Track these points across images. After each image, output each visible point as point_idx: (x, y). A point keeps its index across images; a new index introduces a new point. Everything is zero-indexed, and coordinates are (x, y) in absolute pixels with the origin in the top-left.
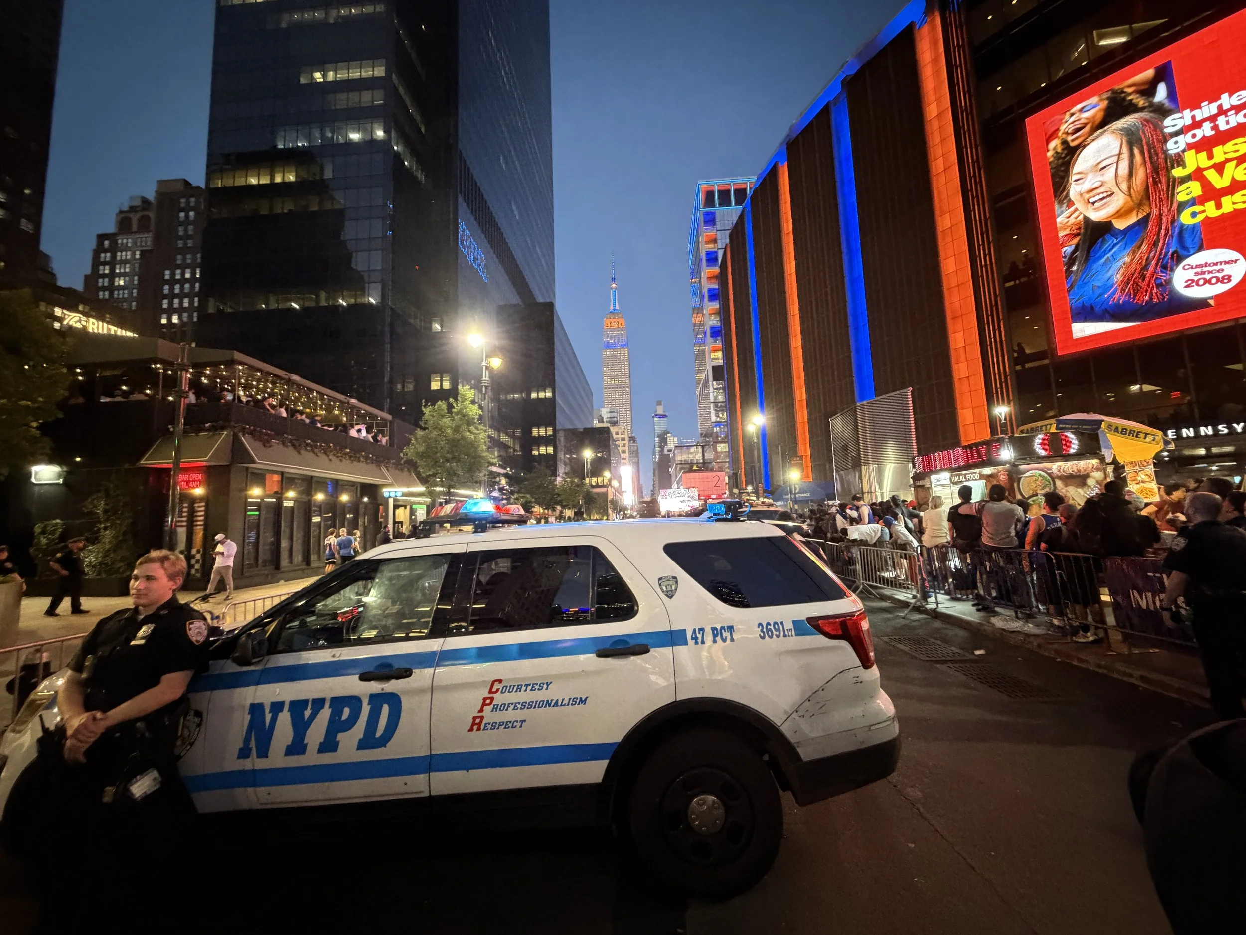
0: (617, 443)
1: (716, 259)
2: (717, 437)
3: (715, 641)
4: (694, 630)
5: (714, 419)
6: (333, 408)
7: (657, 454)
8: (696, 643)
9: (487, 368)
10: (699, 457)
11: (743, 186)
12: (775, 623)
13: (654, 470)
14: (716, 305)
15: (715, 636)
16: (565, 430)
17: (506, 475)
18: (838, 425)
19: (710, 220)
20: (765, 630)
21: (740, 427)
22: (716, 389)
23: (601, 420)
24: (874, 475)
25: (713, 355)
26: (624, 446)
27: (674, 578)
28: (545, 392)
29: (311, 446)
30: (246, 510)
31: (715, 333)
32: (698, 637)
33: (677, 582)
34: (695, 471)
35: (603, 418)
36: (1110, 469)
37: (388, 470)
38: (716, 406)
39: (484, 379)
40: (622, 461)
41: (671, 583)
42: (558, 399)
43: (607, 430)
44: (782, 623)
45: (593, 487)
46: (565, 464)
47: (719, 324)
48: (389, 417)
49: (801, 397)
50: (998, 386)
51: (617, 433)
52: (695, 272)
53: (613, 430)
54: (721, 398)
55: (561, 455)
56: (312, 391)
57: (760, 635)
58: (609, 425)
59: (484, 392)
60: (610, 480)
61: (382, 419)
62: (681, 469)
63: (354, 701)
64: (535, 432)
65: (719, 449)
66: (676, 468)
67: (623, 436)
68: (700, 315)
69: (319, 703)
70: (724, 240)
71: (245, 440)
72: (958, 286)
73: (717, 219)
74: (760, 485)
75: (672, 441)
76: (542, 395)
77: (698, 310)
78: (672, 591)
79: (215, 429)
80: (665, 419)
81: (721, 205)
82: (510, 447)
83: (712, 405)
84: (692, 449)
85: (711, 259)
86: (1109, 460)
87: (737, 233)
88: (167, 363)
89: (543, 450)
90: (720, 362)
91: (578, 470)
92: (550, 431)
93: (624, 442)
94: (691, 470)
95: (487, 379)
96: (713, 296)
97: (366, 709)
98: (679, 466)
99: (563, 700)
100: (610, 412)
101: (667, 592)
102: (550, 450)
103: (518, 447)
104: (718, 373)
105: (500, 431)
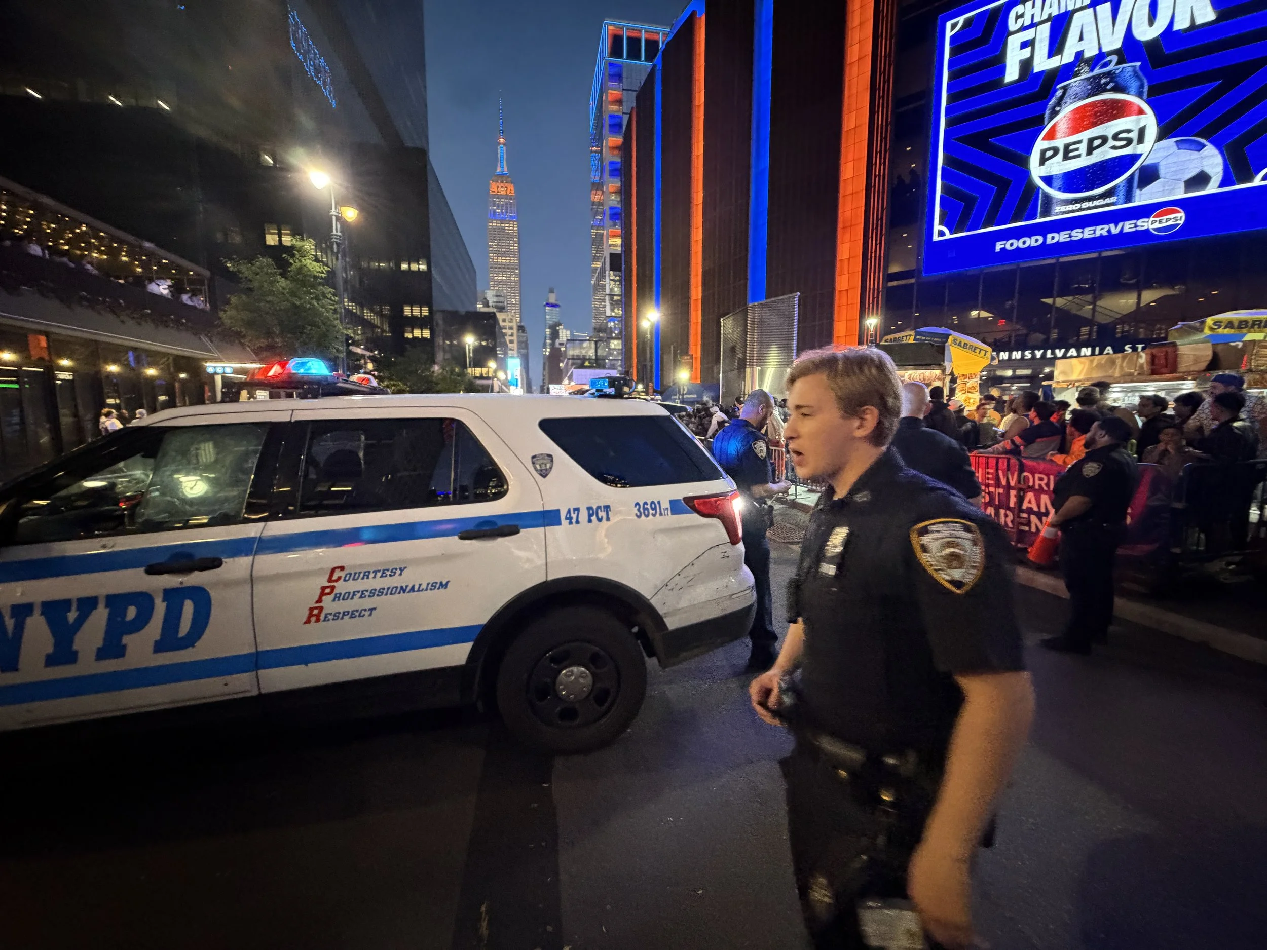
0: (504, 331)
1: (620, 126)
2: (612, 332)
3: (590, 521)
5: (608, 313)
6: (118, 251)
7: (548, 347)
8: (571, 523)
9: (338, 219)
10: (591, 353)
11: (655, 37)
12: (652, 503)
13: (544, 364)
14: (617, 182)
15: (590, 516)
16: (444, 311)
17: (373, 359)
18: (729, 325)
19: (616, 75)
20: (641, 509)
21: (634, 323)
22: (613, 280)
23: (486, 305)
24: (756, 375)
25: (612, 241)
26: (512, 335)
27: (550, 456)
28: (419, 264)
29: (88, 300)
31: (615, 216)
32: (573, 517)
33: (552, 461)
34: (587, 367)
35: (488, 301)
36: (947, 380)
37: (211, 341)
38: (612, 299)
39: (335, 233)
40: (510, 352)
41: (545, 461)
42: (434, 272)
43: (492, 317)
44: (659, 502)
45: (476, 378)
46: (444, 351)
47: (619, 206)
48: (207, 273)
49: (697, 296)
50: (875, 296)
51: (504, 321)
52: (598, 139)
53: (500, 316)
54: (617, 290)
55: (440, 341)
57: (636, 514)
58: (495, 310)
60: (495, 371)
61: (196, 273)
62: (573, 364)
64: (407, 311)
65: (612, 346)
66: (567, 363)
67: (510, 324)
68: (599, 192)
70: (630, 102)
72: (852, 194)
73: (624, 75)
74: (650, 384)
75: (564, 334)
76: (414, 267)
77: (598, 186)
78: (546, 470)
80: (558, 309)
81: (629, 57)
82: (377, 327)
83: (607, 298)
84: (585, 344)
85: (615, 127)
86: (948, 372)
87: (644, 95)
89: (417, 333)
90: (619, 250)
91: (459, 357)
92: (425, 312)
93: (512, 331)
94: (582, 366)
95: (340, 234)
96: (615, 172)
98: (570, 362)
99: (420, 585)
100: (497, 296)
101: (541, 471)
102: (427, 334)
103: (386, 327)
104: (616, 262)
105: (362, 306)
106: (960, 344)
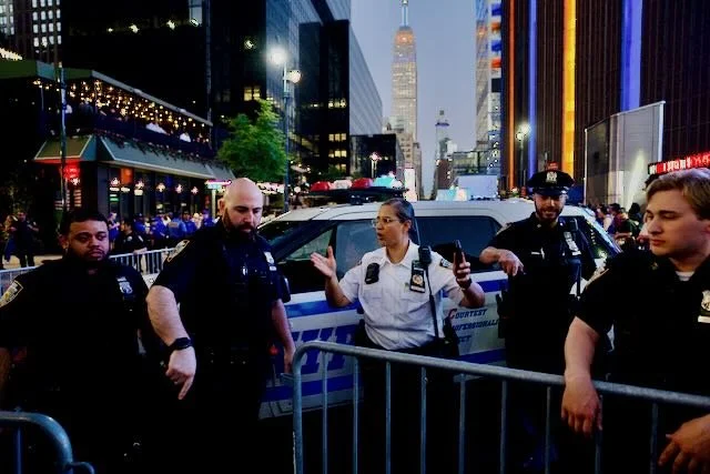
0: (402, 148)
2: (492, 144)
5: (490, 128)
6: (168, 116)
7: (438, 158)
9: (288, 81)
10: (474, 162)
13: (435, 172)
14: (498, 19)
16: (357, 136)
17: (307, 174)
21: (512, 134)
22: (494, 100)
23: (389, 128)
24: (620, 180)
25: (494, 68)
26: (409, 151)
28: (340, 103)
29: (153, 148)
30: (109, 198)
31: (496, 47)
34: (470, 174)
35: (391, 126)
37: (210, 167)
38: (493, 116)
39: (285, 91)
40: (407, 164)
42: (350, 107)
43: (394, 136)
47: (500, 39)
48: (211, 124)
49: (570, 107)
51: (403, 140)
53: (399, 137)
54: (497, 108)
55: (353, 158)
56: (150, 102)
58: (396, 132)
59: (287, 103)
61: (206, 126)
62: (458, 172)
64: (331, 137)
65: (493, 155)
66: (453, 172)
67: (407, 142)
71: (106, 143)
75: (452, 148)
76: (337, 105)
77: (482, 24)
79: (83, 134)
80: (446, 127)
82: (309, 150)
83: (489, 115)
84: (468, 155)
88: (45, 81)
89: (337, 153)
90: (499, 76)
91: (366, 169)
92: (344, 137)
93: (408, 147)
94: (466, 173)
95: (288, 91)
96: (496, 12)
98: (456, 170)
100: (398, 121)
102: (344, 153)
103: (316, 151)
104: (497, 85)
105: (301, 137)
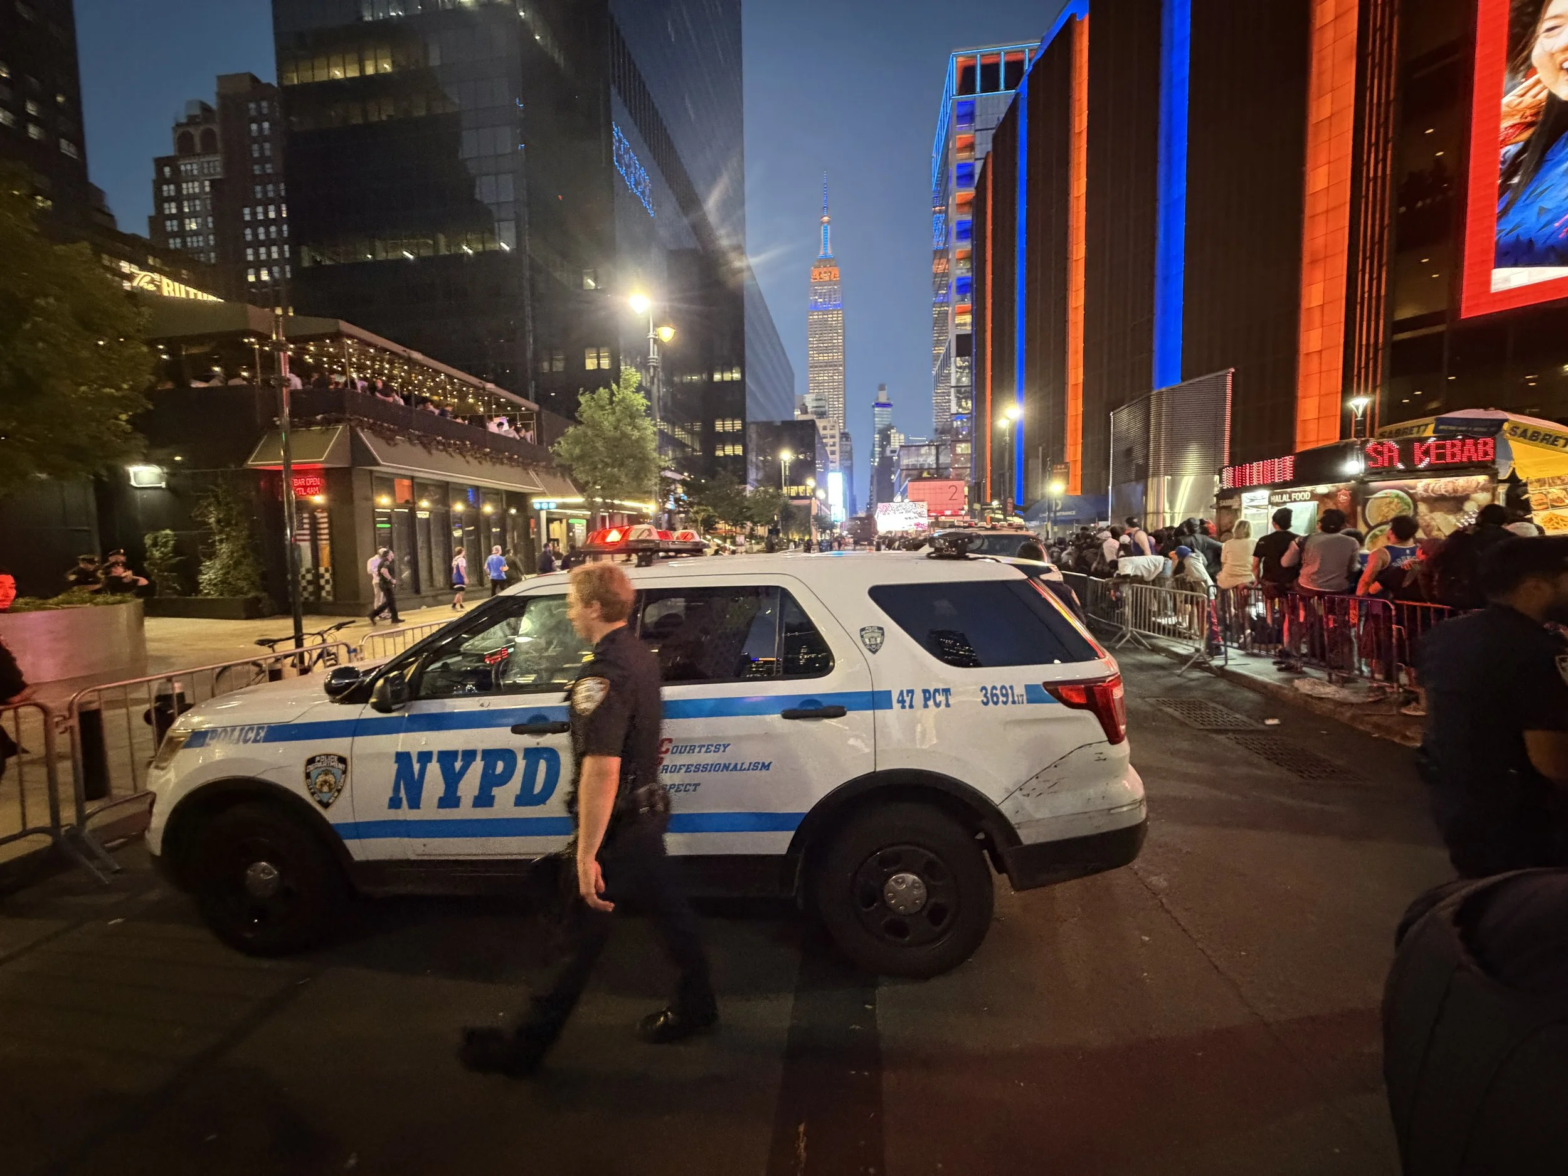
0: (824, 441)
1: (971, 176)
2: (957, 434)
3: (926, 706)
4: (902, 693)
5: (954, 409)
6: (466, 395)
7: (877, 456)
8: (903, 707)
9: (655, 341)
10: (931, 460)
11: (1019, 57)
12: (1003, 687)
13: (872, 477)
14: (966, 246)
15: (926, 700)
16: (756, 423)
17: (683, 483)
18: (1124, 420)
19: (967, 115)
20: (989, 695)
21: (988, 421)
22: (960, 368)
23: (804, 411)
24: (1165, 490)
25: (959, 320)
26: (834, 445)
27: (881, 629)
28: (732, 373)
29: (443, 444)
30: (375, 523)
31: (963, 287)
32: (906, 700)
33: (883, 634)
34: (926, 479)
35: (807, 407)
36: (1502, 489)
37: (537, 474)
38: (959, 392)
39: (651, 356)
40: (831, 465)
41: (875, 635)
42: (747, 380)
43: (811, 425)
44: (1011, 687)
45: (793, 498)
46: (758, 468)
47: (970, 274)
48: (535, 407)
49: (1077, 378)
50: (1363, 365)
51: (825, 428)
52: (943, 196)
53: (820, 424)
54: (965, 380)
55: (752, 457)
56: (438, 372)
57: (983, 701)
58: (814, 417)
59: (652, 374)
60: (814, 490)
61: (527, 409)
62: (907, 476)
63: (507, 755)
64: (719, 426)
65: (959, 450)
66: (900, 475)
67: (832, 432)
68: (944, 261)
69: (469, 756)
70: (984, 145)
71: (365, 436)
72: (1327, 212)
73: (977, 112)
74: (1010, 500)
75: (897, 440)
76: (727, 376)
77: (941, 254)
78: (876, 645)
79: (328, 423)
80: (889, 409)
81: (983, 90)
82: (687, 446)
83: (953, 390)
84: (924, 450)
85: (965, 177)
86: (1504, 474)
87: (1004, 134)
89: (729, 450)
90: (968, 329)
91: (773, 477)
92: (738, 425)
93: (833, 440)
94: (919, 478)
95: (656, 357)
96: (963, 234)
97: (521, 764)
98: (904, 473)
99: (743, 764)
100: (817, 400)
101: (871, 645)
102: (739, 450)
103: (697, 447)
104: (964, 345)
105: (674, 425)
106: (1524, 434)
